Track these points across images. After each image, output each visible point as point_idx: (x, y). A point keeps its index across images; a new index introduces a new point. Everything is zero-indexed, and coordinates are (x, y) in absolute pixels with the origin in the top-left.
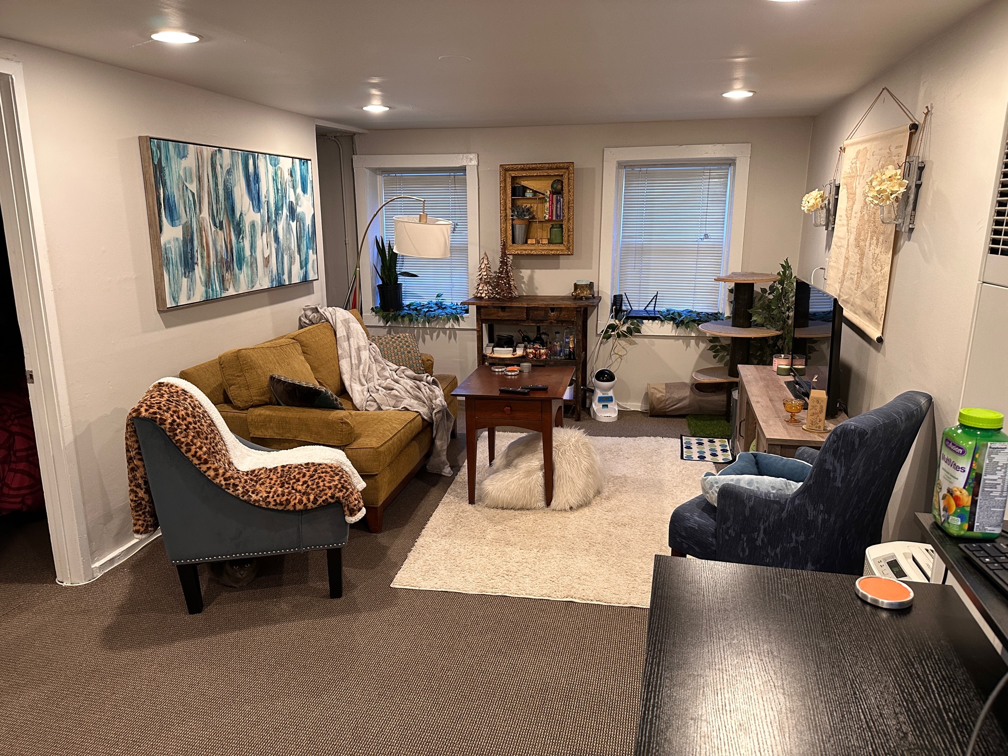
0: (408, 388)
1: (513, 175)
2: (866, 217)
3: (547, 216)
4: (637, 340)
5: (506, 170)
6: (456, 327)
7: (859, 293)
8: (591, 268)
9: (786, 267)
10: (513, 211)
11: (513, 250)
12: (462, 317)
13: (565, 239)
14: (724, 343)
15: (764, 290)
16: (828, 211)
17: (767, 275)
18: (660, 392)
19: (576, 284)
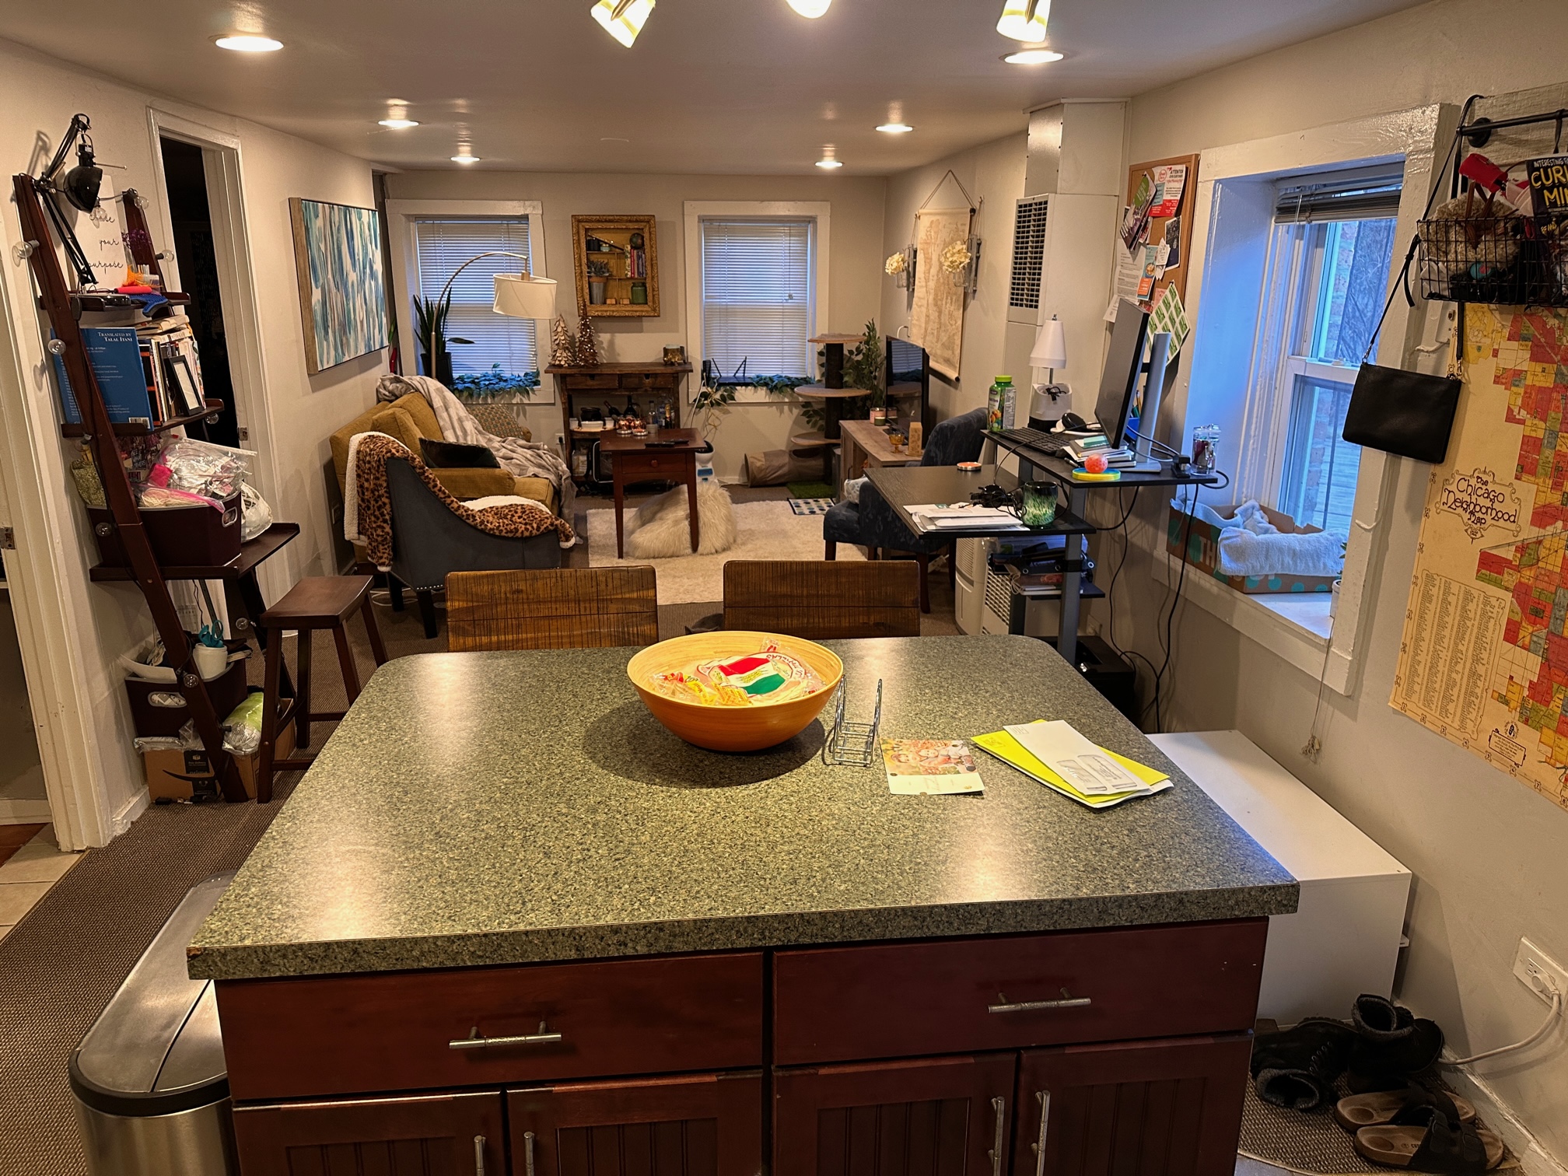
0: (529, 456)
1: (587, 227)
2: (942, 280)
4: (730, 408)
5: (579, 221)
6: (526, 401)
7: (939, 345)
8: (677, 331)
9: (871, 328)
10: (589, 267)
11: (593, 311)
12: (532, 390)
13: (650, 298)
14: (816, 407)
15: (851, 352)
16: (908, 273)
17: (854, 336)
18: (759, 460)
19: (665, 349)
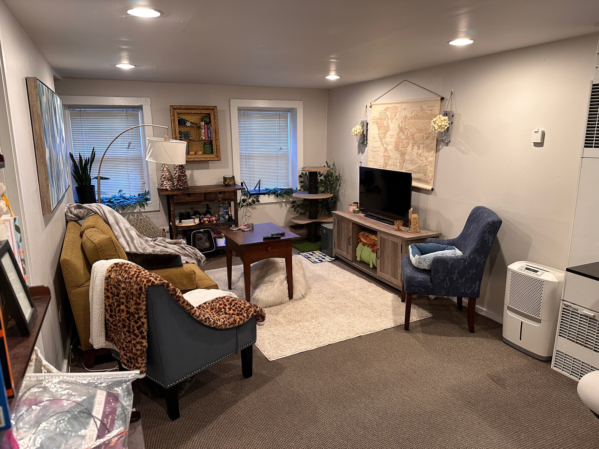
1: (179, 112)
2: (404, 137)
3: (204, 137)
4: (257, 207)
5: (174, 109)
6: (142, 210)
8: (229, 168)
10: (180, 134)
12: (147, 204)
13: (215, 150)
14: (298, 203)
16: (363, 135)
19: (224, 177)
